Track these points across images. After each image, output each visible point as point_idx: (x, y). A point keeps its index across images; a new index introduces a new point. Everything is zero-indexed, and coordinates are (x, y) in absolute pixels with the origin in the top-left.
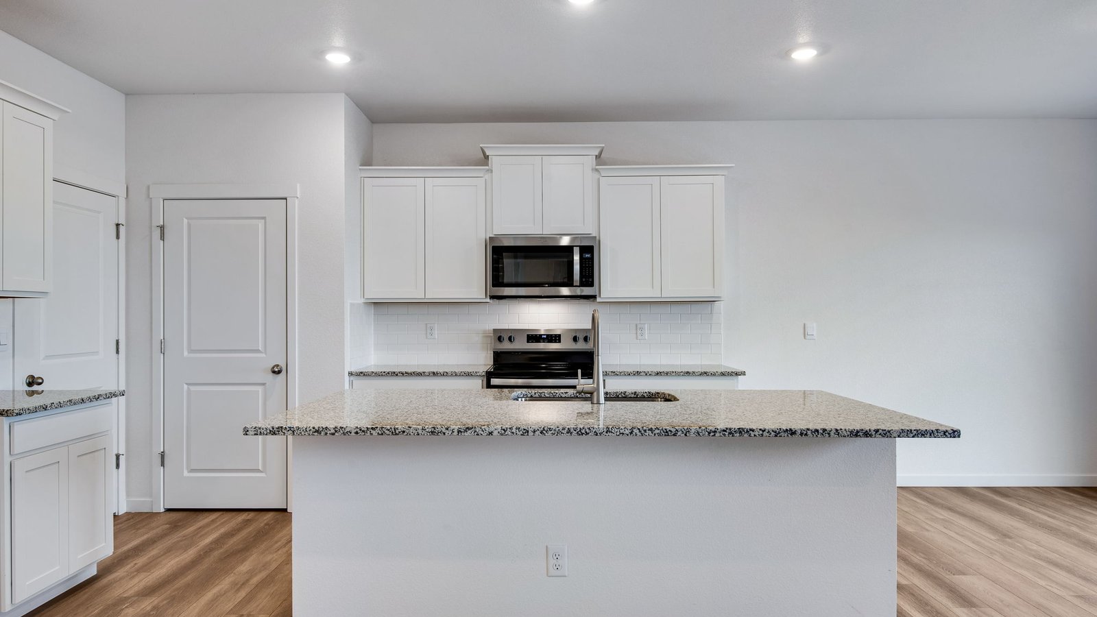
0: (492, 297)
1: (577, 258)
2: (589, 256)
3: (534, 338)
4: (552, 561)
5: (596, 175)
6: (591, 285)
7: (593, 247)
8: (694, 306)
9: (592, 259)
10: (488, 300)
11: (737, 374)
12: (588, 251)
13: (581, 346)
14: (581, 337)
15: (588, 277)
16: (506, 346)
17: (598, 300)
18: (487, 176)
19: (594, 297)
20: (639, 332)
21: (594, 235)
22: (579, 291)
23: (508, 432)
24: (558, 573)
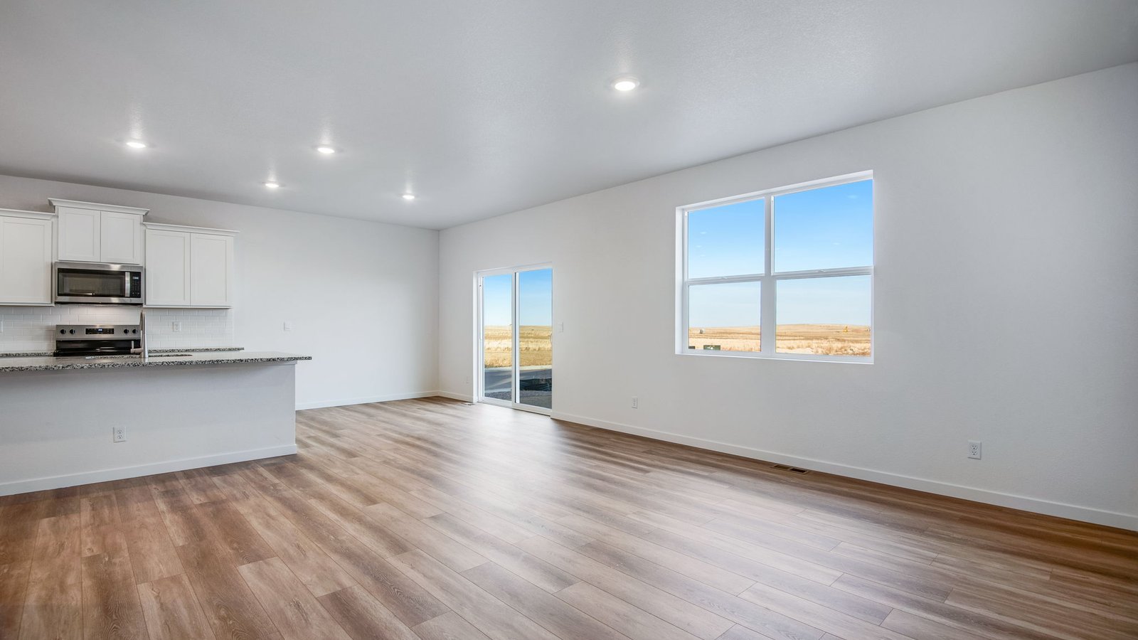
0: (56, 303)
1: (128, 279)
2: (137, 278)
3: (90, 331)
4: (117, 435)
5: (144, 228)
6: (139, 296)
7: (140, 273)
8: (215, 311)
9: (140, 280)
10: (54, 305)
11: (239, 349)
12: (137, 276)
13: (130, 336)
14: (130, 330)
15: (136, 291)
16: (68, 337)
17: (144, 306)
18: (54, 220)
19: (141, 304)
20: (175, 327)
21: (141, 265)
22: (128, 300)
23: (93, 366)
24: (120, 440)
